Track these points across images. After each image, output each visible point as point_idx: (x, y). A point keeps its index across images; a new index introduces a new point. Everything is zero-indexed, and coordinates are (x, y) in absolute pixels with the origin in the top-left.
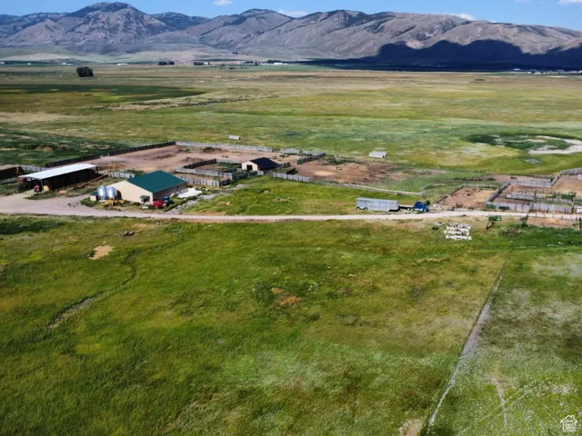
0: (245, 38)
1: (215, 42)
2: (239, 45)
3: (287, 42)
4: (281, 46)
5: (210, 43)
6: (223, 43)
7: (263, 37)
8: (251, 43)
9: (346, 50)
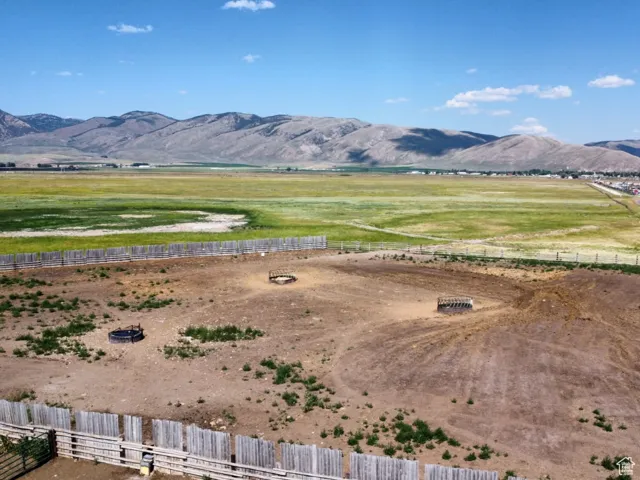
0: (121, 141)
1: (85, 146)
2: (113, 149)
3: (167, 145)
4: (159, 150)
5: (79, 146)
6: (94, 147)
7: (141, 140)
8: (125, 147)
9: (232, 155)
